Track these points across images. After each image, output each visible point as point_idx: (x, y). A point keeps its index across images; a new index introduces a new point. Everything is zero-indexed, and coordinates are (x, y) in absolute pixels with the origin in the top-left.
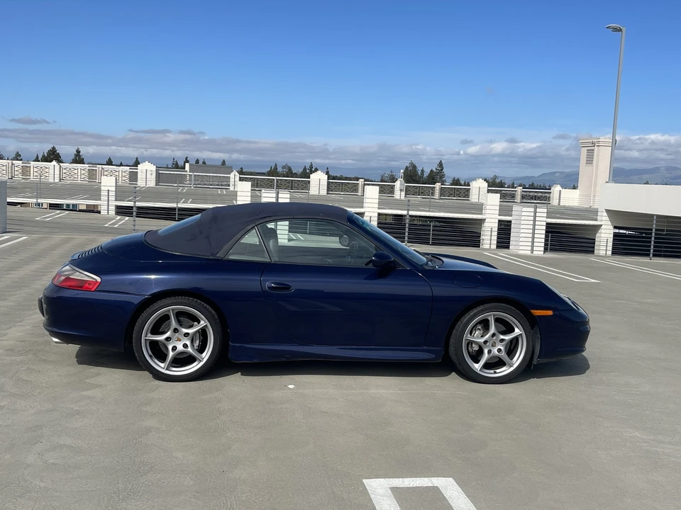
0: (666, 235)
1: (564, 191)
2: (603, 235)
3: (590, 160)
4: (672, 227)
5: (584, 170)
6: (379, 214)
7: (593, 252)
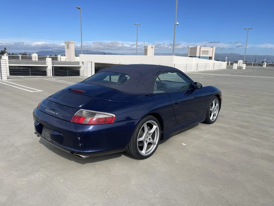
0: (97, 68)
1: (62, 57)
2: (82, 70)
3: (68, 48)
4: (99, 66)
5: (67, 51)
6: (9, 66)
7: (79, 75)
